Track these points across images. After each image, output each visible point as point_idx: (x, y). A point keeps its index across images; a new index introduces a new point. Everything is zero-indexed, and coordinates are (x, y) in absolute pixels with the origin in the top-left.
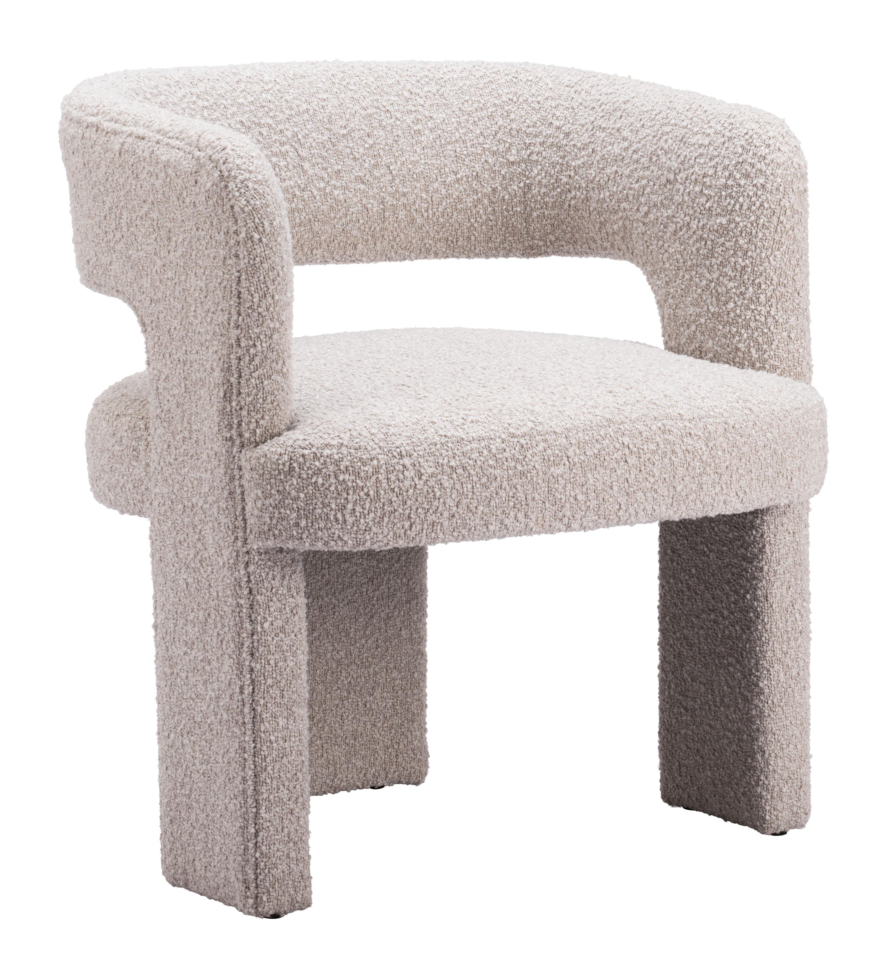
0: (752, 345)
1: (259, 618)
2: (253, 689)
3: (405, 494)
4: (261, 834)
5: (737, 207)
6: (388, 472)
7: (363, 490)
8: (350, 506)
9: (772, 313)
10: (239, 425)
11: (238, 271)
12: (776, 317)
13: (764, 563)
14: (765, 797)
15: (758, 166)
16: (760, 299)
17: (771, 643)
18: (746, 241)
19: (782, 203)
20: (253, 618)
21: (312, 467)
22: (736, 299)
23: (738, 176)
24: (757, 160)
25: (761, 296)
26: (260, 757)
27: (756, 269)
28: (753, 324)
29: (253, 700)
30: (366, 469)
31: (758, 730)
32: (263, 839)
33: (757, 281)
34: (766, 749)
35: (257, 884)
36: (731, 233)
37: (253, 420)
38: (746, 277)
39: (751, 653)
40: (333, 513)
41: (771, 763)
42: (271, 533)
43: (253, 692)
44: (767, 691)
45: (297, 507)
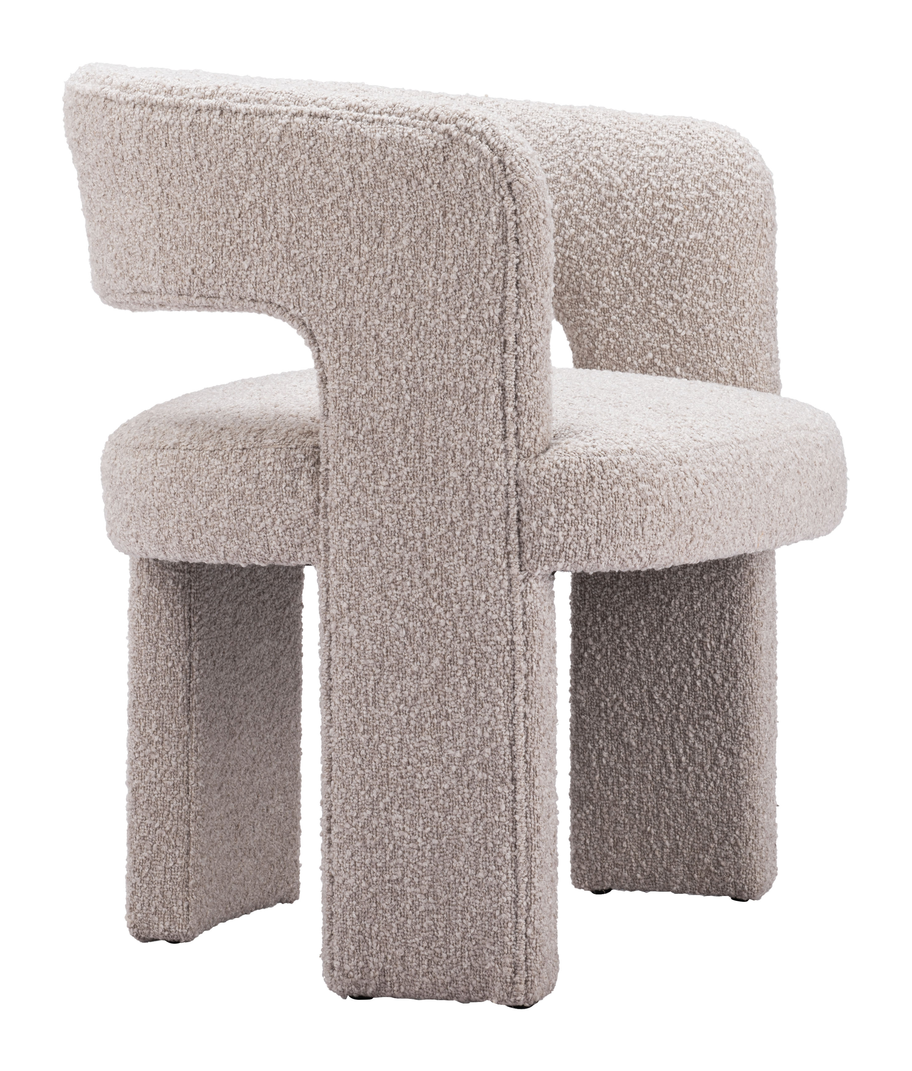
0: (736, 367)
1: (535, 655)
2: (527, 737)
3: (689, 503)
4: (533, 907)
5: (717, 220)
6: (674, 479)
7: (658, 500)
8: (649, 518)
9: (757, 332)
10: (517, 434)
11: (517, 257)
12: (761, 337)
13: (752, 602)
14: (755, 858)
15: (737, 176)
16: (744, 319)
17: (760, 689)
18: (727, 256)
19: (764, 215)
20: (528, 655)
21: (612, 475)
22: (717, 319)
23: (714, 187)
24: (734, 170)
25: (745, 315)
26: (533, 816)
27: (739, 286)
28: (736, 346)
29: (526, 752)
30: (657, 476)
31: (747, 785)
32: (534, 912)
33: (741, 299)
34: (754, 805)
35: (527, 967)
36: (710, 249)
37: (534, 427)
38: (728, 295)
39: (737, 702)
40: (633, 526)
41: (760, 819)
42: (564, 553)
43: (526, 742)
44: (757, 741)
45: (598, 523)
